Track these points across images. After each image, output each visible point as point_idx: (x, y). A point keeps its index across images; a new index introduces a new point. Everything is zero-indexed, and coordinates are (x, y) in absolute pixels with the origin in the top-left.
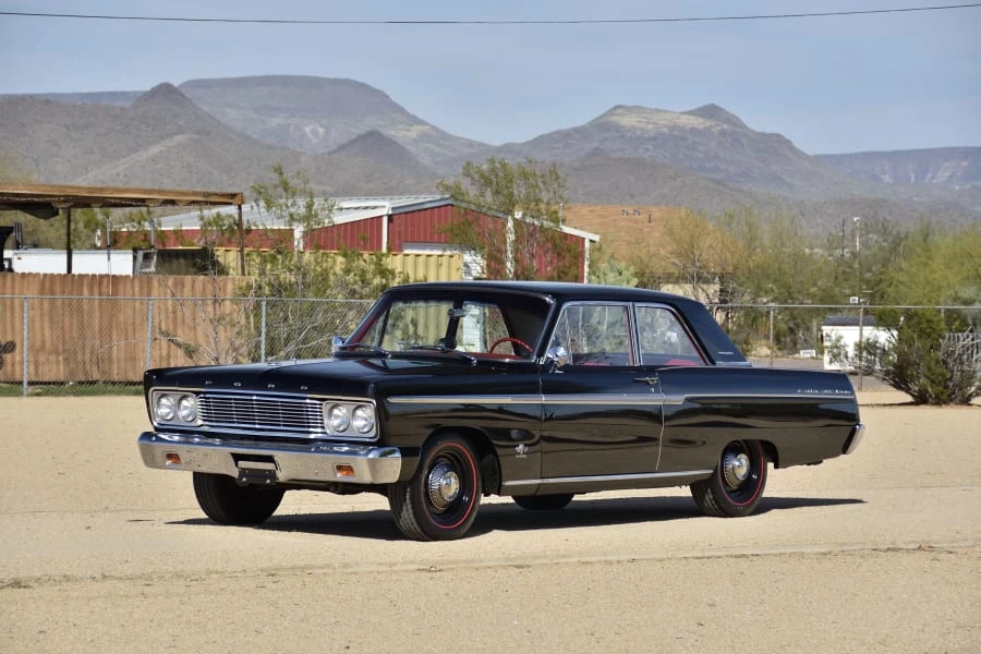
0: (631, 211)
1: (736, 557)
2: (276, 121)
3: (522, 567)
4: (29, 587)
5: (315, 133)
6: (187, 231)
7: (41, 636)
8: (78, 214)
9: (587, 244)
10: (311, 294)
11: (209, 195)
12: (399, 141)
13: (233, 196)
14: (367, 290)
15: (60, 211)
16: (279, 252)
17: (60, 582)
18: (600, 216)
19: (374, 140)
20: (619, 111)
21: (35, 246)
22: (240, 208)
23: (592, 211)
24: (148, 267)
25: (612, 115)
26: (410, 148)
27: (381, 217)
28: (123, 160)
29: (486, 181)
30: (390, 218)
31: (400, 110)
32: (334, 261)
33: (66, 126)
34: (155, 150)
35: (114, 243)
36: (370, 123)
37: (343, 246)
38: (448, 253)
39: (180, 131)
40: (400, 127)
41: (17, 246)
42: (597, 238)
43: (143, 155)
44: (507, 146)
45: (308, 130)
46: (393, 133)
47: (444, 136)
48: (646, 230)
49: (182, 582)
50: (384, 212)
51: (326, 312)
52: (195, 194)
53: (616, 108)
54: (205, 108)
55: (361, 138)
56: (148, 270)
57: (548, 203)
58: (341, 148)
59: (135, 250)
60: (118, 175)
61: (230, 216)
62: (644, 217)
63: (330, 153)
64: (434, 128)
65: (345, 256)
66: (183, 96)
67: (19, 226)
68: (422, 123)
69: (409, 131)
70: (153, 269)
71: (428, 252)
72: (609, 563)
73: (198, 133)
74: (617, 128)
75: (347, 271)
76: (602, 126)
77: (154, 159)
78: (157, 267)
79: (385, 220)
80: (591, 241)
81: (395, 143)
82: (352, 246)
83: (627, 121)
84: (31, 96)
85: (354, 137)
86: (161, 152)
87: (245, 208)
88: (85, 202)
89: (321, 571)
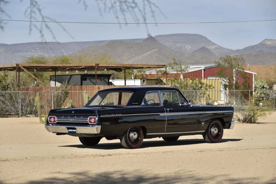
0: (266, 67)
1: (271, 148)
2: (178, 45)
3: (222, 151)
4: (112, 156)
5: (188, 48)
6: (153, 74)
7: (113, 165)
8: (127, 71)
9: (253, 75)
10: (183, 89)
11: (159, 65)
12: (210, 49)
13: (164, 66)
14: (197, 88)
15: (123, 70)
16: (176, 79)
17: (119, 155)
18: (258, 68)
19: (204, 49)
20: (266, 40)
21: (117, 79)
22: (166, 68)
23: (256, 67)
24: (144, 83)
25: (264, 41)
26: (212, 51)
27: (202, 70)
28: (140, 56)
29: (226, 61)
30: (204, 70)
31: (210, 41)
32: (189, 81)
33: (126, 48)
34: (148, 53)
35: (136, 78)
36: (203, 45)
37: (191, 77)
38: (218, 78)
39: (155, 48)
40: (210, 46)
41: (113, 79)
42: (256, 74)
43: (145, 54)
44: (238, 50)
45: (187, 47)
46: (208, 47)
47: (222, 48)
48: (270, 71)
49: (145, 154)
50: (203, 68)
51: (187, 93)
52: (155, 65)
53: (265, 39)
54: (161, 42)
55: (201, 49)
56: (144, 84)
57: (241, 65)
58: (195, 51)
59: (141, 79)
60: (139, 59)
61: (163, 70)
62: (269, 68)
63: (193, 53)
64: (219, 46)
65: (191, 80)
66: (155, 39)
67: (113, 74)
68: (216, 45)
69: (212, 47)
70: (145, 84)
71: (213, 78)
72: (242, 150)
73: (159, 48)
74: (266, 45)
75: (192, 83)
76: (262, 44)
77: (148, 55)
78: (146, 83)
79: (203, 70)
80: (255, 74)
81: (209, 50)
82: (193, 77)
83: (268, 43)
84: (117, 40)
85: (199, 49)
86: (150, 54)
87: (167, 68)
88: (129, 68)
89: (176, 152)
